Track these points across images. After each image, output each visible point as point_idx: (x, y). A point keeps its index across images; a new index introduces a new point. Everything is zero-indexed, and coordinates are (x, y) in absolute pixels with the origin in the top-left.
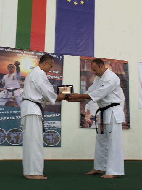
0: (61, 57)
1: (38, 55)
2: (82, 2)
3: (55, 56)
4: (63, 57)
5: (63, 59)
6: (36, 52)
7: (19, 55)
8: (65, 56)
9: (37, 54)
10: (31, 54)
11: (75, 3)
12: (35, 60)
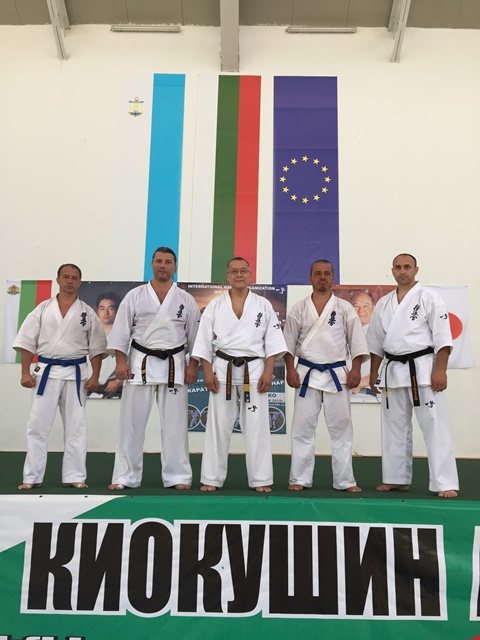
0: (283, 289)
2: (316, 198)
3: (274, 288)
4: (286, 289)
5: (286, 293)
7: (216, 292)
8: (289, 286)
11: (305, 200)
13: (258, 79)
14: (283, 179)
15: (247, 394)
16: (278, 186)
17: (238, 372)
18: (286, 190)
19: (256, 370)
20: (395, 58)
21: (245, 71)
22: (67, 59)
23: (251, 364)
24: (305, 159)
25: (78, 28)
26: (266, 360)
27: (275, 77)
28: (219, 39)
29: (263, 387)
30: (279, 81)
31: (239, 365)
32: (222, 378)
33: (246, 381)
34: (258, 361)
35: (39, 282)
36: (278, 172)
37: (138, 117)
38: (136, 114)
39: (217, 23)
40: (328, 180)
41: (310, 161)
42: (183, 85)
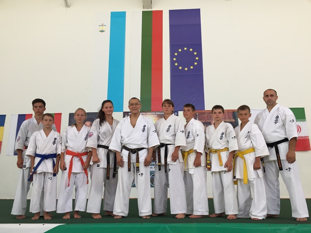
0: (176, 113)
1: (157, 115)
2: (192, 67)
4: (178, 113)
6: (155, 112)
8: (179, 112)
9: (156, 113)
10: (152, 114)
11: (186, 69)
12: (155, 118)
13: (161, 12)
14: (175, 59)
15: (138, 168)
16: (172, 63)
17: (134, 156)
18: (176, 64)
19: (143, 155)
21: (155, 8)
22: (69, 7)
23: (140, 153)
24: (185, 49)
26: (148, 149)
27: (170, 11)
29: (147, 164)
30: (171, 12)
31: (134, 153)
32: (125, 159)
33: (138, 161)
34: (144, 150)
35: (55, 114)
36: (172, 56)
37: (103, 33)
38: (102, 31)
40: (197, 58)
41: (188, 49)
42: (125, 16)
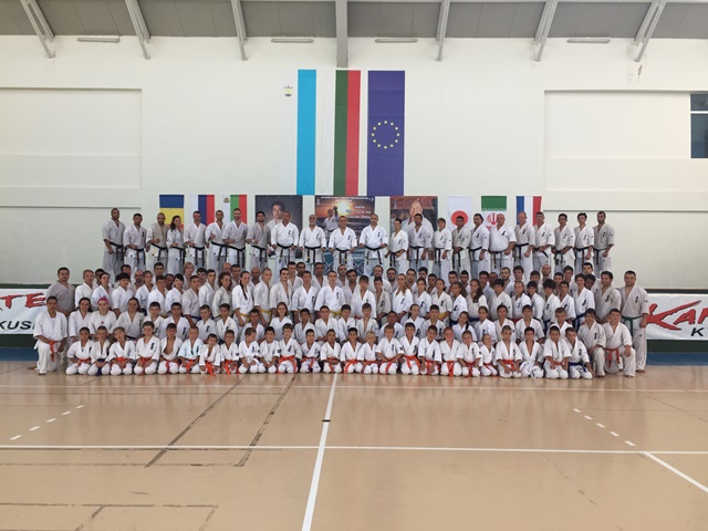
2: (392, 146)
3: (368, 198)
4: (374, 198)
5: (374, 201)
6: (350, 197)
7: (336, 200)
10: (346, 199)
11: (385, 147)
12: (350, 203)
13: (359, 72)
14: (373, 135)
16: (370, 139)
18: (374, 141)
20: (439, 59)
21: (350, 69)
22: (247, 60)
24: (386, 122)
25: (251, 39)
27: (369, 72)
28: (336, 47)
30: (371, 74)
35: (240, 196)
36: (370, 130)
38: (288, 95)
39: (335, 36)
40: (398, 135)
41: (389, 124)
42: (315, 76)
